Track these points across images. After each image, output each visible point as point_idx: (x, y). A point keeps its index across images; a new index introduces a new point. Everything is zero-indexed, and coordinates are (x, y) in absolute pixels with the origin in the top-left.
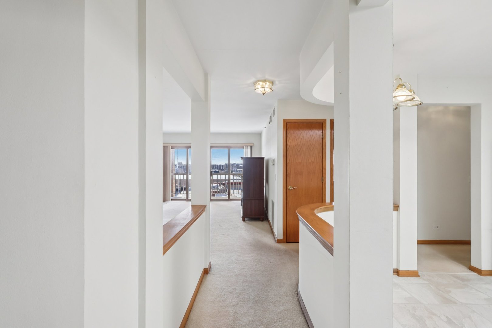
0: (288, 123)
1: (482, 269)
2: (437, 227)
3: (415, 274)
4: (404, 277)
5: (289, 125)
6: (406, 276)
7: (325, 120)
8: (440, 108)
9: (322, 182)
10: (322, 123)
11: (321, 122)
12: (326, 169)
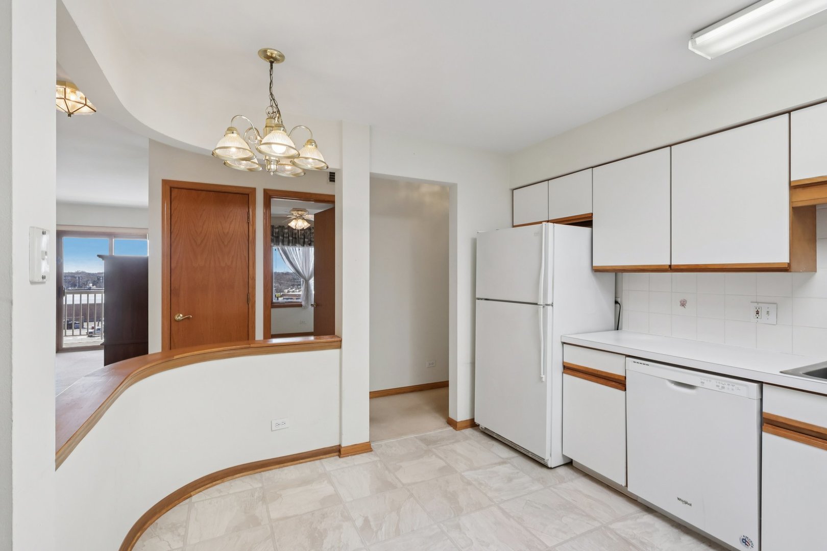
0: (174, 188)
1: (458, 421)
2: (433, 364)
3: (365, 448)
4: (348, 456)
5: (175, 192)
6: (351, 455)
7: (254, 190)
8: (436, 188)
9: (248, 304)
10: (248, 195)
11: (246, 193)
12: (255, 280)
